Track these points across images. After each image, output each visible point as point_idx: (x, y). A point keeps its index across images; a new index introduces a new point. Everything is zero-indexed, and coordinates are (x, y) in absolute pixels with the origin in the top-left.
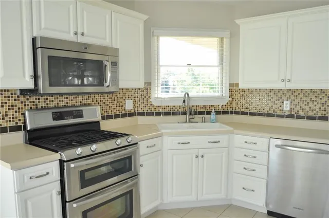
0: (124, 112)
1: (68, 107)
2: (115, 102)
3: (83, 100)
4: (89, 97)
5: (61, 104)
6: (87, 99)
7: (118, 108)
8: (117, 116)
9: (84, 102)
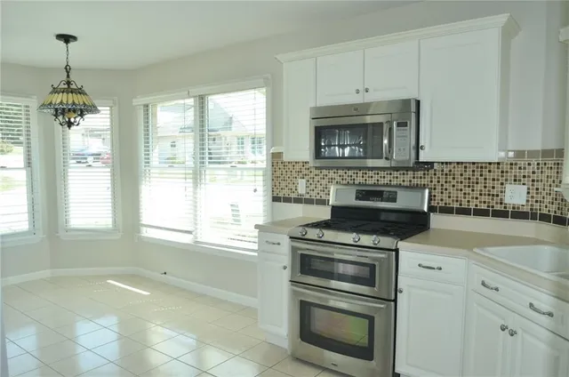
0: (498, 207)
1: (390, 186)
2: (479, 187)
3: (414, 178)
4: (424, 174)
5: (382, 182)
6: (421, 178)
7: (486, 198)
8: (480, 213)
9: (415, 181)
